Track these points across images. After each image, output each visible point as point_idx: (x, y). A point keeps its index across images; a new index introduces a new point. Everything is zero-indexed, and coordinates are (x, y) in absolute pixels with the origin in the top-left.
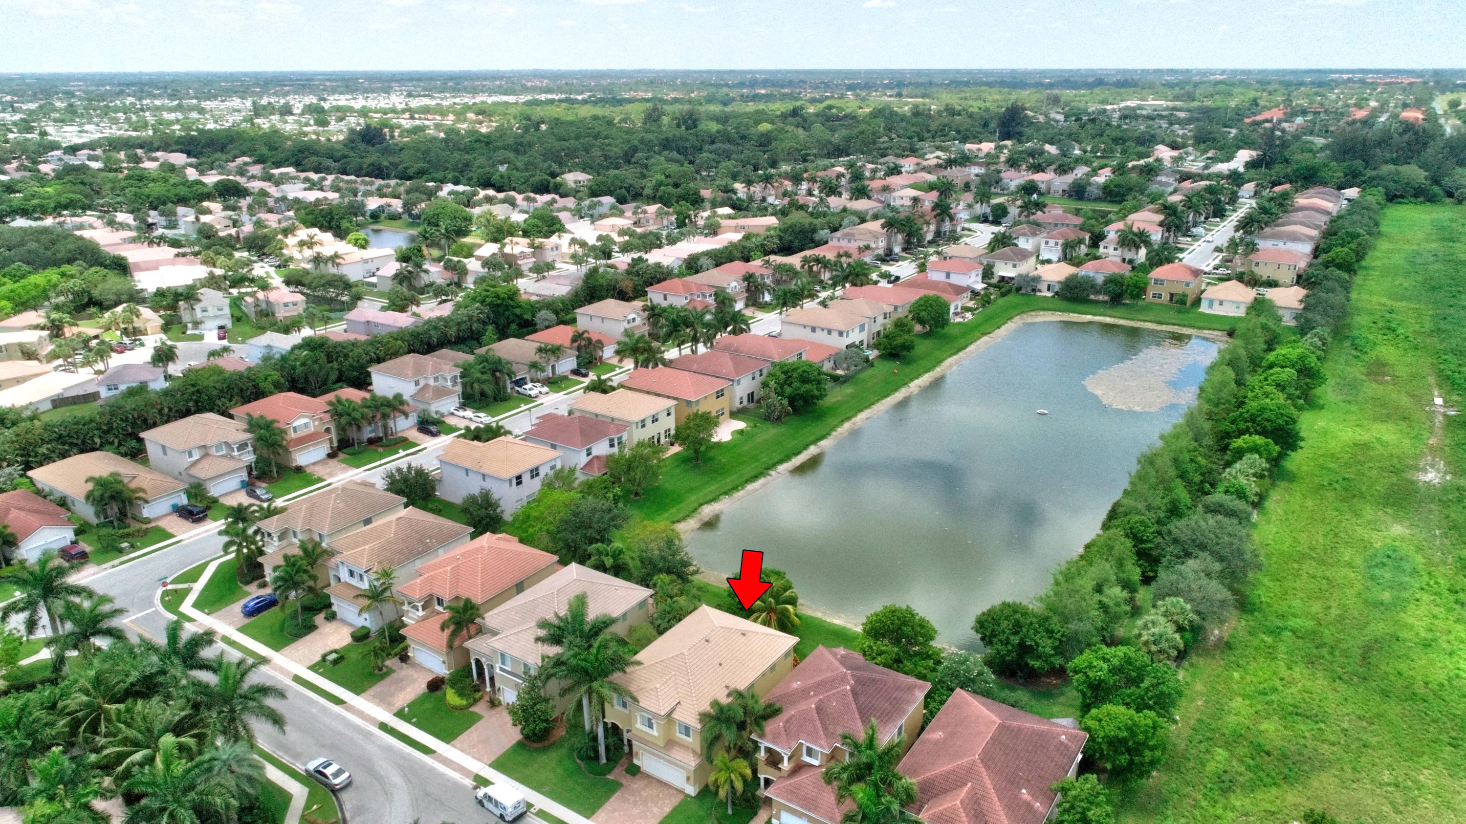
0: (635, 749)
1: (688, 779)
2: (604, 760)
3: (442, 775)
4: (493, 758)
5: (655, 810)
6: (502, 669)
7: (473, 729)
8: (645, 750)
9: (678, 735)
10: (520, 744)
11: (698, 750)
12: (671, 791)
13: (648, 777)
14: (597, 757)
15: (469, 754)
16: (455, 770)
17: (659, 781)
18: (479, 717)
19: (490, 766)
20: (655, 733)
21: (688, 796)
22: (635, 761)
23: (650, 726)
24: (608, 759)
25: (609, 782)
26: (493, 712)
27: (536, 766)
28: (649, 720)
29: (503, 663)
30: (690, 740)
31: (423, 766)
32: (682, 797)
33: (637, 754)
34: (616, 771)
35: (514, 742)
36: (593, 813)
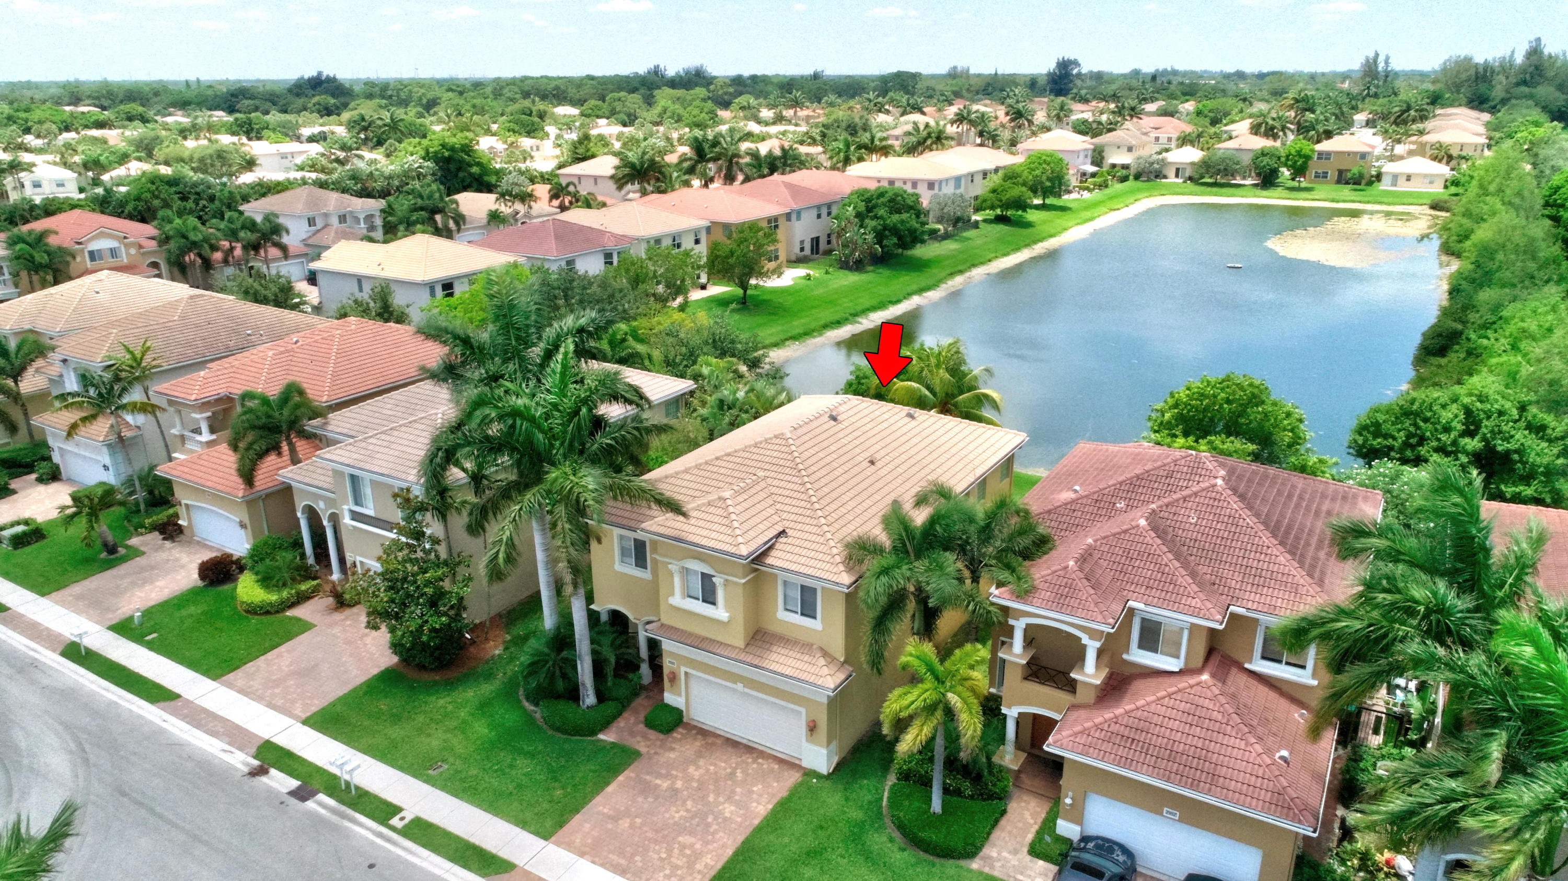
0: (668, 664)
1: (812, 728)
2: (590, 699)
3: (176, 746)
4: (316, 705)
5: (728, 810)
6: (356, 516)
7: (282, 649)
8: (692, 663)
9: (782, 615)
10: (388, 678)
11: (838, 648)
12: (766, 765)
13: (704, 733)
14: (573, 694)
15: (259, 699)
16: (213, 734)
17: (733, 744)
18: (305, 626)
19: (305, 722)
20: (720, 612)
21: (810, 773)
22: (670, 698)
23: (709, 597)
24: (601, 697)
25: (603, 748)
26: (338, 616)
27: (421, 718)
28: (706, 577)
29: (358, 501)
30: (815, 625)
31: (136, 725)
32: (794, 778)
33: (674, 678)
34: (621, 723)
35: (375, 671)
36: (561, 825)
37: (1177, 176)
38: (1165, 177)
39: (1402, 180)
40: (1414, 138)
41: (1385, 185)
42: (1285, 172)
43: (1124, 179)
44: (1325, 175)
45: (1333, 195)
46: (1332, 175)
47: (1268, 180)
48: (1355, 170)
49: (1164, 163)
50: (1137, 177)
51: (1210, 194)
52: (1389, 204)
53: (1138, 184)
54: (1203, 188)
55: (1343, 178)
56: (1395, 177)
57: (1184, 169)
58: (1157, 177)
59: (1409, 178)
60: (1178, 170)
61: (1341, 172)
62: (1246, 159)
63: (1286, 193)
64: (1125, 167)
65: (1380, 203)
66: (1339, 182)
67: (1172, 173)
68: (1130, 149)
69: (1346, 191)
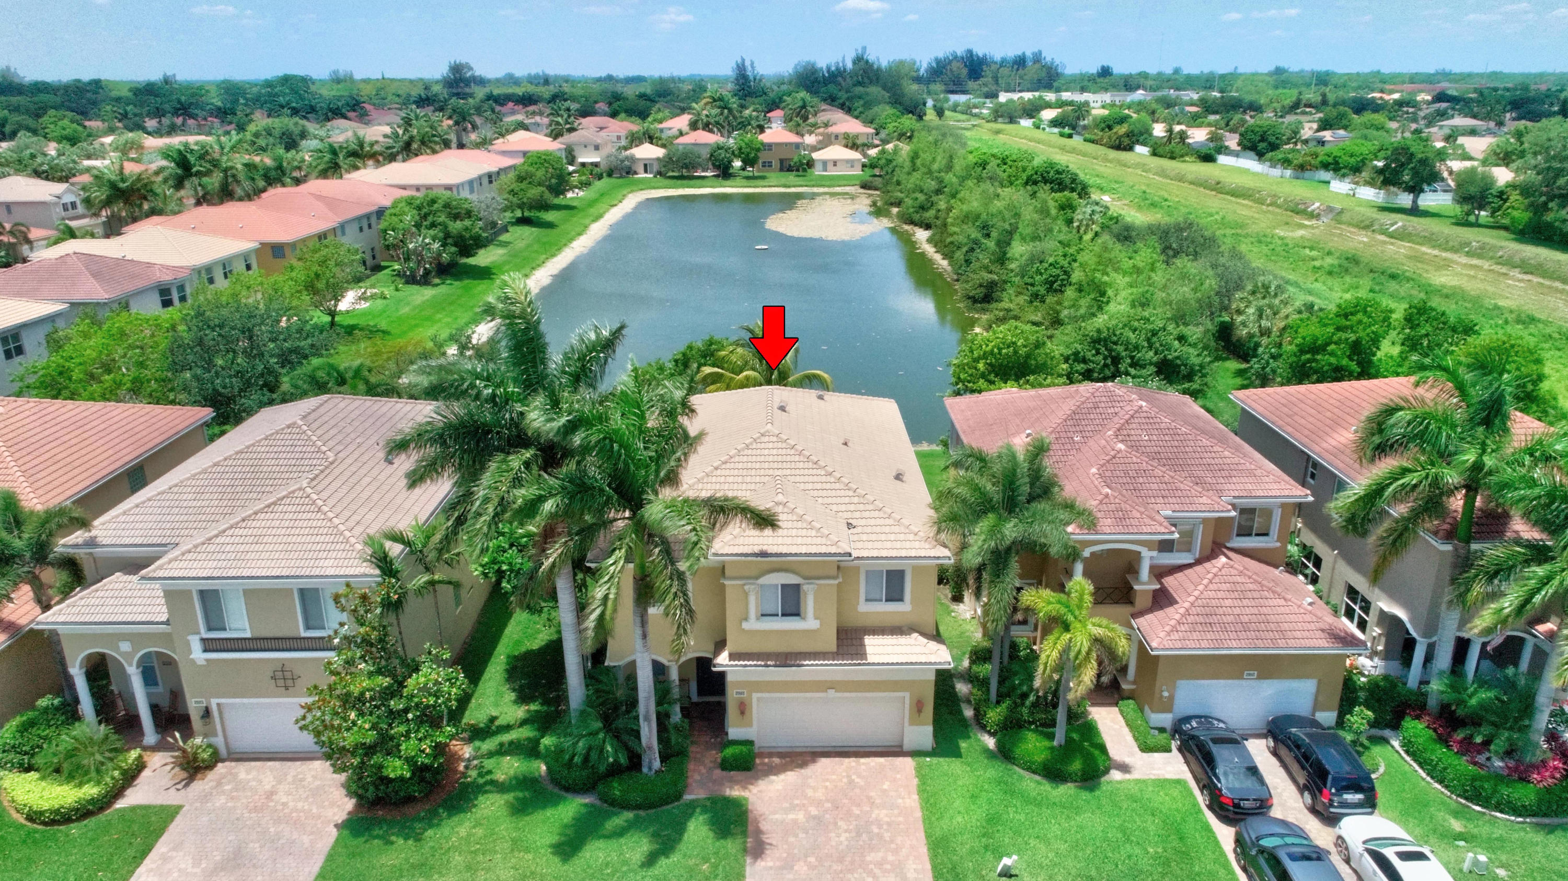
1: (919, 706)
2: (654, 763)
18: (166, 811)
20: (810, 622)
26: (201, 784)
37: (646, 171)
38: (636, 173)
39: (830, 166)
40: (821, 130)
41: (818, 171)
42: (737, 164)
43: (600, 177)
44: (770, 164)
45: (783, 181)
46: (776, 164)
47: (725, 173)
48: (796, 159)
49: (633, 159)
50: (610, 175)
51: (683, 187)
52: (829, 186)
53: (613, 181)
54: (672, 182)
55: (787, 167)
56: (825, 163)
57: (651, 165)
58: (628, 173)
59: (835, 163)
60: (645, 166)
61: (782, 161)
62: (705, 153)
63: (745, 182)
64: (596, 165)
65: (823, 186)
66: (781, 170)
67: (641, 169)
68: (597, 148)
69: (791, 177)
